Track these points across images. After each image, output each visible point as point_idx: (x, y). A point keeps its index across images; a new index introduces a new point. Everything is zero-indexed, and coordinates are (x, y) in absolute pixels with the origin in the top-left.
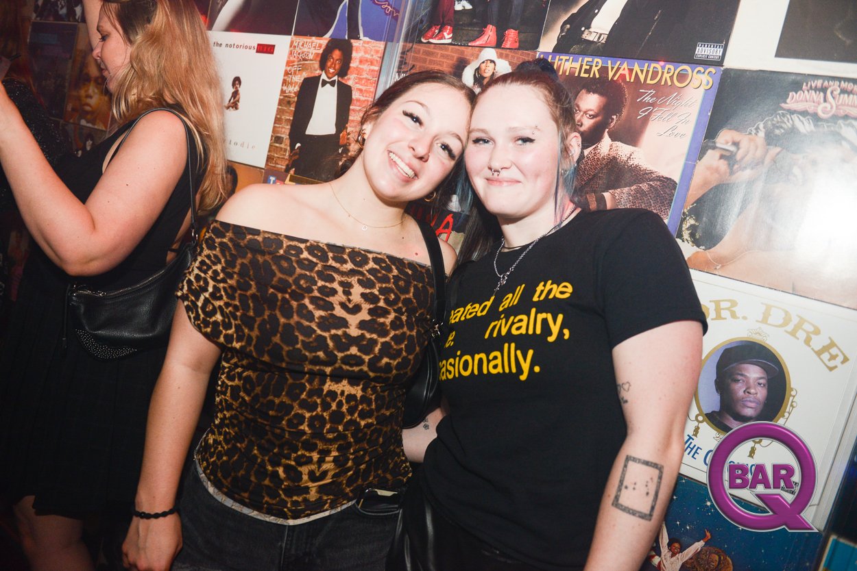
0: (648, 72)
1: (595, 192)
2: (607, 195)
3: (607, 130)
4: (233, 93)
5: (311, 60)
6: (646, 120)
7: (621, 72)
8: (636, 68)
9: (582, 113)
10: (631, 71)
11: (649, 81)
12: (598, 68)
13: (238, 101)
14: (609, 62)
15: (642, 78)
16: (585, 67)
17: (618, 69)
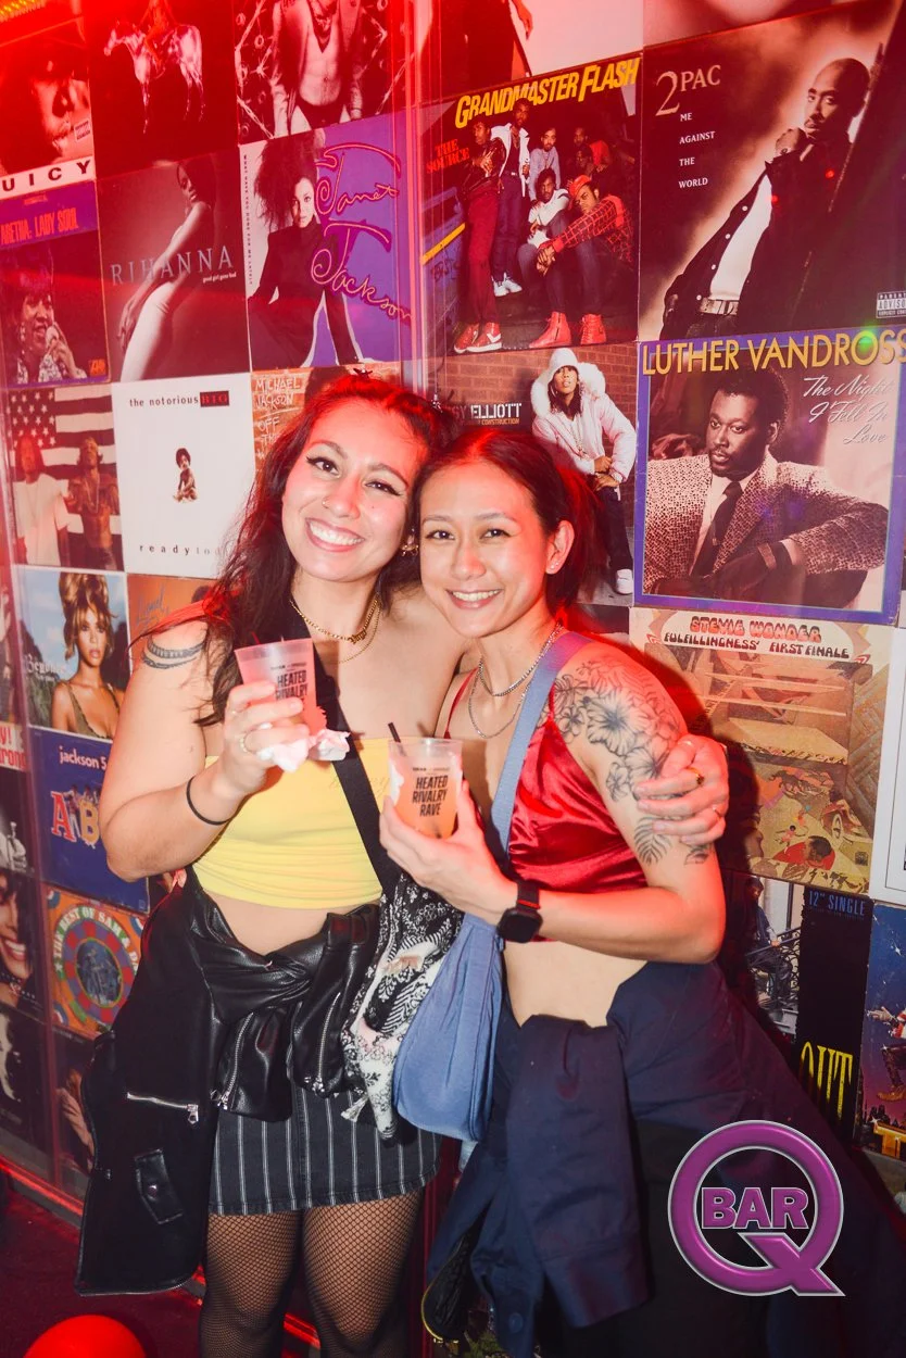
0: (810, 349)
1: (768, 541)
2: (787, 543)
3: (768, 447)
4: (182, 475)
5: (290, 406)
6: (823, 422)
7: (770, 355)
8: (792, 345)
9: (724, 427)
10: (785, 351)
11: (815, 364)
12: (735, 353)
13: (193, 486)
14: (750, 342)
15: (804, 359)
16: (714, 356)
17: (765, 351)
